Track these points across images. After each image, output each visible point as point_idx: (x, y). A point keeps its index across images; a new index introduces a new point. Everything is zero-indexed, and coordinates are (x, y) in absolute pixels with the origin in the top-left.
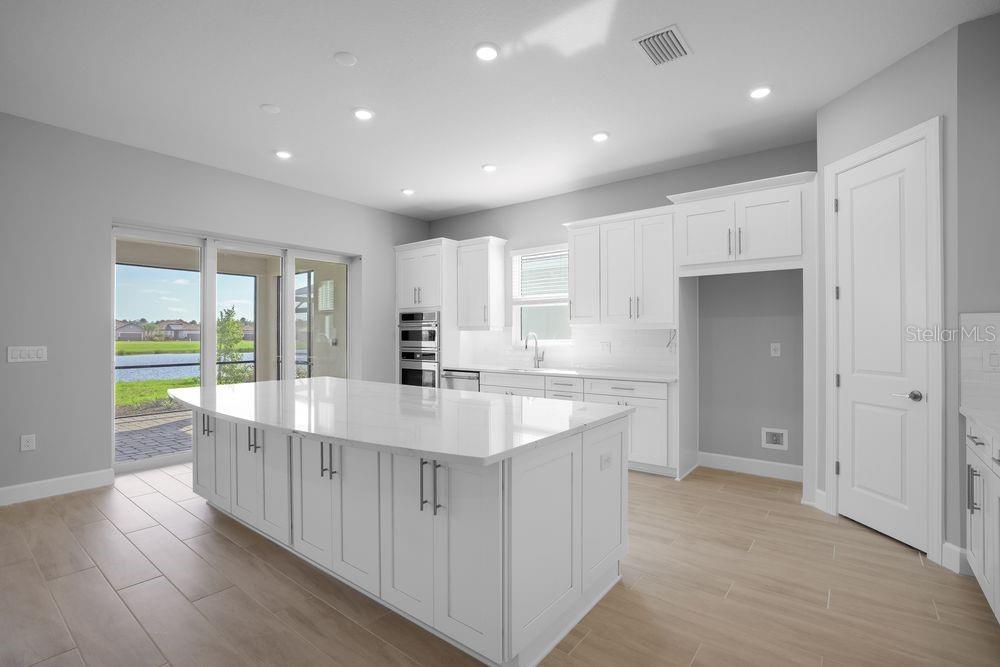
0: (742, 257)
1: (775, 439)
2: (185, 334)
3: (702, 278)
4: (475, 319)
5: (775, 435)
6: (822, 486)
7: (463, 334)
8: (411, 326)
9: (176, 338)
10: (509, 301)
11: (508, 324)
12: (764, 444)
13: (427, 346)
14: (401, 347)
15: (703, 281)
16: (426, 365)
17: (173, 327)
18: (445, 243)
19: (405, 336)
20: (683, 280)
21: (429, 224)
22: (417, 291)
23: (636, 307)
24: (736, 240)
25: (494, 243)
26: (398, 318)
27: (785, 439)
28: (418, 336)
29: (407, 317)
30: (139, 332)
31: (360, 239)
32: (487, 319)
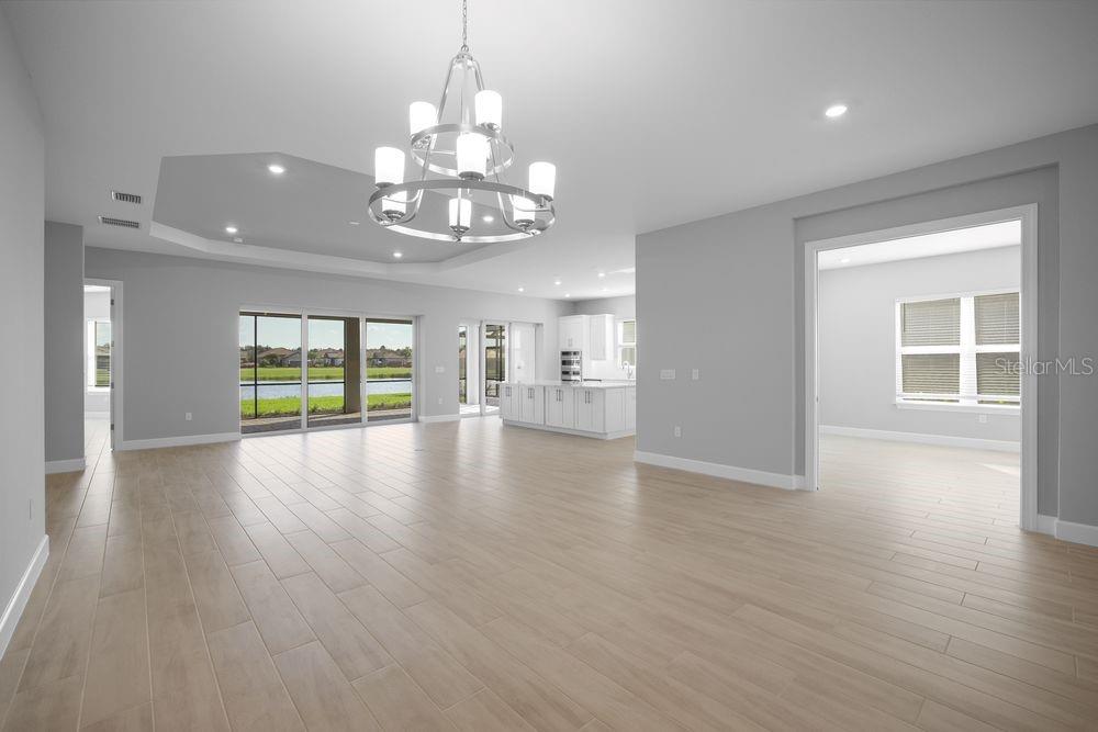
4: (600, 355)
7: (594, 362)
8: (566, 358)
9: (333, 366)
10: (616, 345)
11: (616, 356)
13: (575, 367)
14: (562, 369)
16: (573, 378)
18: (584, 318)
19: (564, 363)
21: (576, 307)
22: (570, 340)
25: (608, 317)
26: (560, 354)
28: (570, 363)
29: (564, 353)
31: (544, 315)
32: (604, 354)
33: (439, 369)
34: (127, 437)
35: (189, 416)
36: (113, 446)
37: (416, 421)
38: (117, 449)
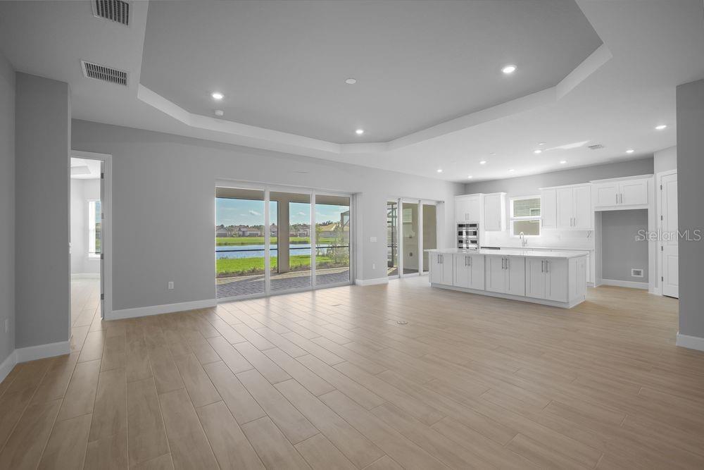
0: (623, 204)
1: (638, 273)
2: (248, 233)
3: (603, 212)
4: (495, 226)
5: (637, 271)
6: (656, 286)
7: (486, 232)
8: (462, 229)
9: (243, 236)
10: (508, 219)
11: (508, 228)
12: (633, 275)
14: (458, 238)
15: (604, 213)
16: (471, 246)
17: (242, 230)
19: (460, 234)
20: (596, 212)
21: (467, 188)
23: (573, 222)
24: (620, 198)
25: (503, 194)
26: (456, 226)
27: (642, 273)
29: (460, 226)
30: (226, 232)
32: (500, 226)
33: (374, 239)
34: (116, 306)
35: (171, 285)
36: (103, 315)
37: (353, 284)
38: (106, 319)
